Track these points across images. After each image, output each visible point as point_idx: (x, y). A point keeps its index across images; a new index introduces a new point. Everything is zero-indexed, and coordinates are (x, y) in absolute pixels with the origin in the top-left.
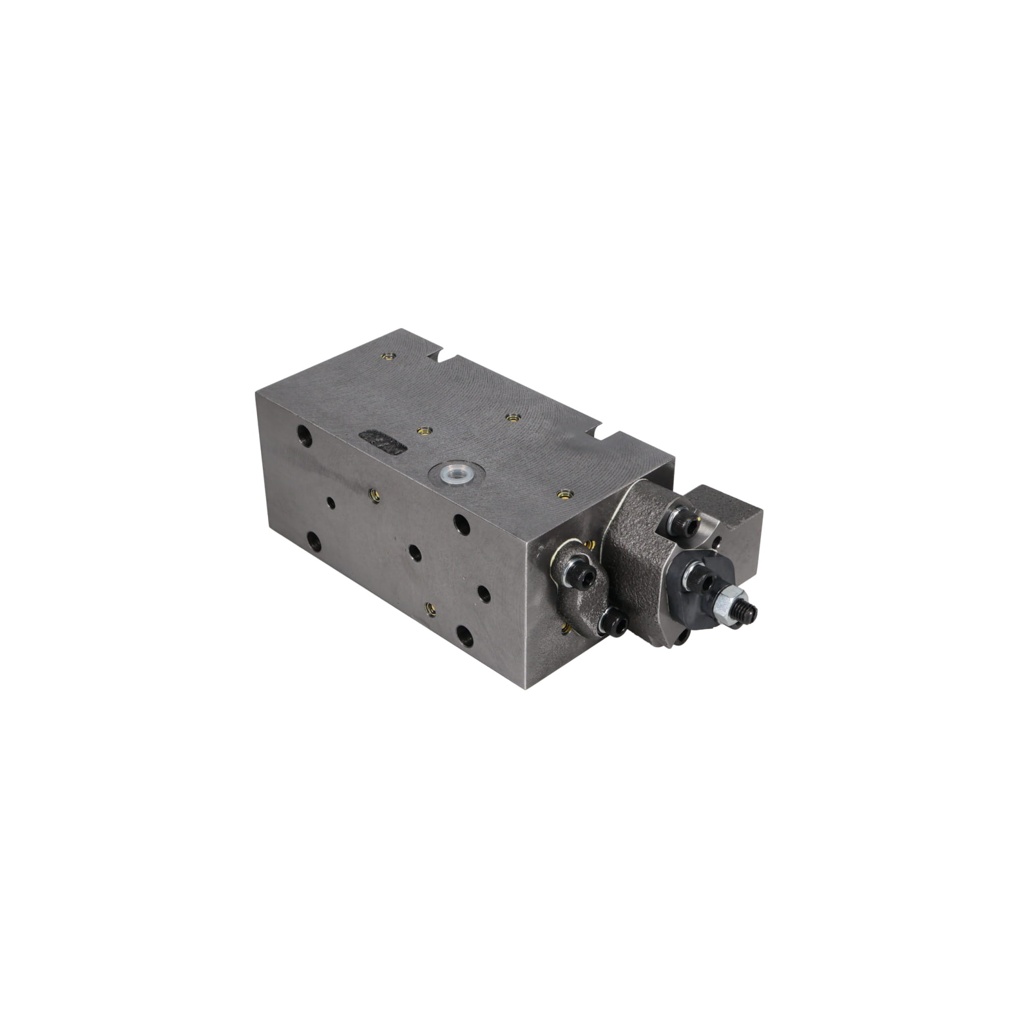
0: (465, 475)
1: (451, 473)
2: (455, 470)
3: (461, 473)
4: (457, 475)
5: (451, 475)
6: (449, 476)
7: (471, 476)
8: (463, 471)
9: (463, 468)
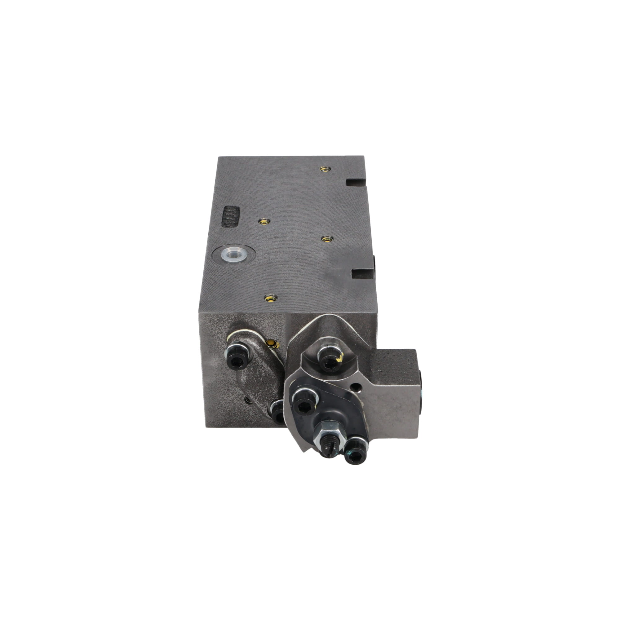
0: (240, 255)
1: (230, 254)
2: (232, 252)
3: (237, 253)
4: (234, 255)
5: (230, 255)
6: (228, 256)
7: (245, 257)
8: (239, 252)
9: (239, 250)
